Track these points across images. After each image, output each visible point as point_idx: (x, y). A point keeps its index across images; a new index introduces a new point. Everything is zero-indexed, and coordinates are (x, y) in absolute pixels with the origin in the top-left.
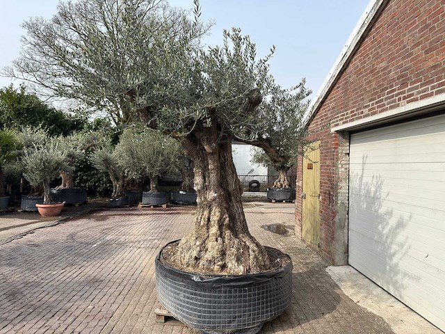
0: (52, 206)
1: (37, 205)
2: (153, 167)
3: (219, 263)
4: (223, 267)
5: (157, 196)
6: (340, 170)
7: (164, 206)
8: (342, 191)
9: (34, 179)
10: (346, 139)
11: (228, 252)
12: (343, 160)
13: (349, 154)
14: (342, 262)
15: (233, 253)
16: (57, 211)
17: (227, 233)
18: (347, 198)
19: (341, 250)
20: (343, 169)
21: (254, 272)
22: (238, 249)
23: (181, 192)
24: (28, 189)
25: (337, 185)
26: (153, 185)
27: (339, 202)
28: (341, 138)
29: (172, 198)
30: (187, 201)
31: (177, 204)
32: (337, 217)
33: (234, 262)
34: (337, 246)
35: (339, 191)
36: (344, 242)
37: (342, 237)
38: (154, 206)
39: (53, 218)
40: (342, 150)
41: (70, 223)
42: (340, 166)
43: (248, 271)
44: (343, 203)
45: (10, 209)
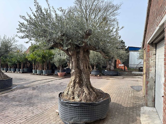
0: (62, 73)
1: (58, 73)
2: (94, 61)
3: (72, 96)
4: (74, 98)
5: (96, 71)
6: (151, 62)
7: (98, 75)
8: (152, 72)
9: (57, 65)
10: (154, 47)
11: (75, 93)
12: (153, 57)
13: (156, 54)
14: (151, 105)
15: (77, 93)
16: (63, 75)
17: (77, 85)
18: (154, 76)
19: (151, 99)
20: (152, 62)
21: (83, 101)
22: (79, 92)
23: (106, 71)
24: (56, 68)
25: (149, 69)
26: (95, 68)
27: (150, 77)
28: (151, 47)
29: (103, 73)
30: (108, 74)
31: (104, 75)
32: (149, 84)
33: (77, 97)
34: (149, 97)
35: (150, 72)
36: (152, 96)
37: (151, 94)
38: (95, 75)
39: (61, 77)
40: (152, 53)
41: (65, 79)
42: (151, 60)
43: (81, 101)
44: (152, 78)
45: (52, 74)
